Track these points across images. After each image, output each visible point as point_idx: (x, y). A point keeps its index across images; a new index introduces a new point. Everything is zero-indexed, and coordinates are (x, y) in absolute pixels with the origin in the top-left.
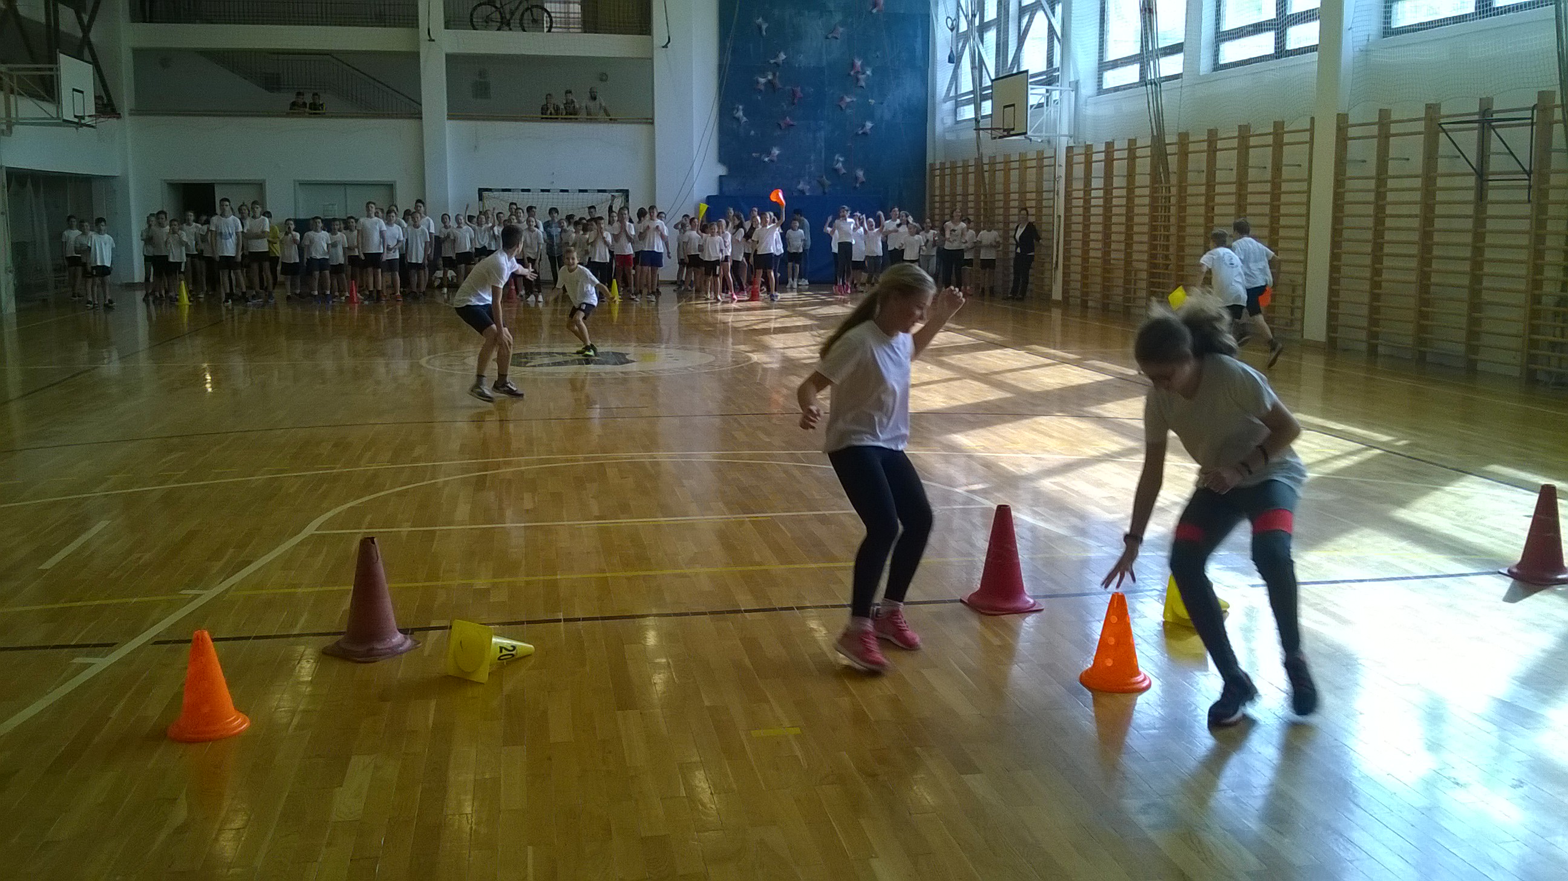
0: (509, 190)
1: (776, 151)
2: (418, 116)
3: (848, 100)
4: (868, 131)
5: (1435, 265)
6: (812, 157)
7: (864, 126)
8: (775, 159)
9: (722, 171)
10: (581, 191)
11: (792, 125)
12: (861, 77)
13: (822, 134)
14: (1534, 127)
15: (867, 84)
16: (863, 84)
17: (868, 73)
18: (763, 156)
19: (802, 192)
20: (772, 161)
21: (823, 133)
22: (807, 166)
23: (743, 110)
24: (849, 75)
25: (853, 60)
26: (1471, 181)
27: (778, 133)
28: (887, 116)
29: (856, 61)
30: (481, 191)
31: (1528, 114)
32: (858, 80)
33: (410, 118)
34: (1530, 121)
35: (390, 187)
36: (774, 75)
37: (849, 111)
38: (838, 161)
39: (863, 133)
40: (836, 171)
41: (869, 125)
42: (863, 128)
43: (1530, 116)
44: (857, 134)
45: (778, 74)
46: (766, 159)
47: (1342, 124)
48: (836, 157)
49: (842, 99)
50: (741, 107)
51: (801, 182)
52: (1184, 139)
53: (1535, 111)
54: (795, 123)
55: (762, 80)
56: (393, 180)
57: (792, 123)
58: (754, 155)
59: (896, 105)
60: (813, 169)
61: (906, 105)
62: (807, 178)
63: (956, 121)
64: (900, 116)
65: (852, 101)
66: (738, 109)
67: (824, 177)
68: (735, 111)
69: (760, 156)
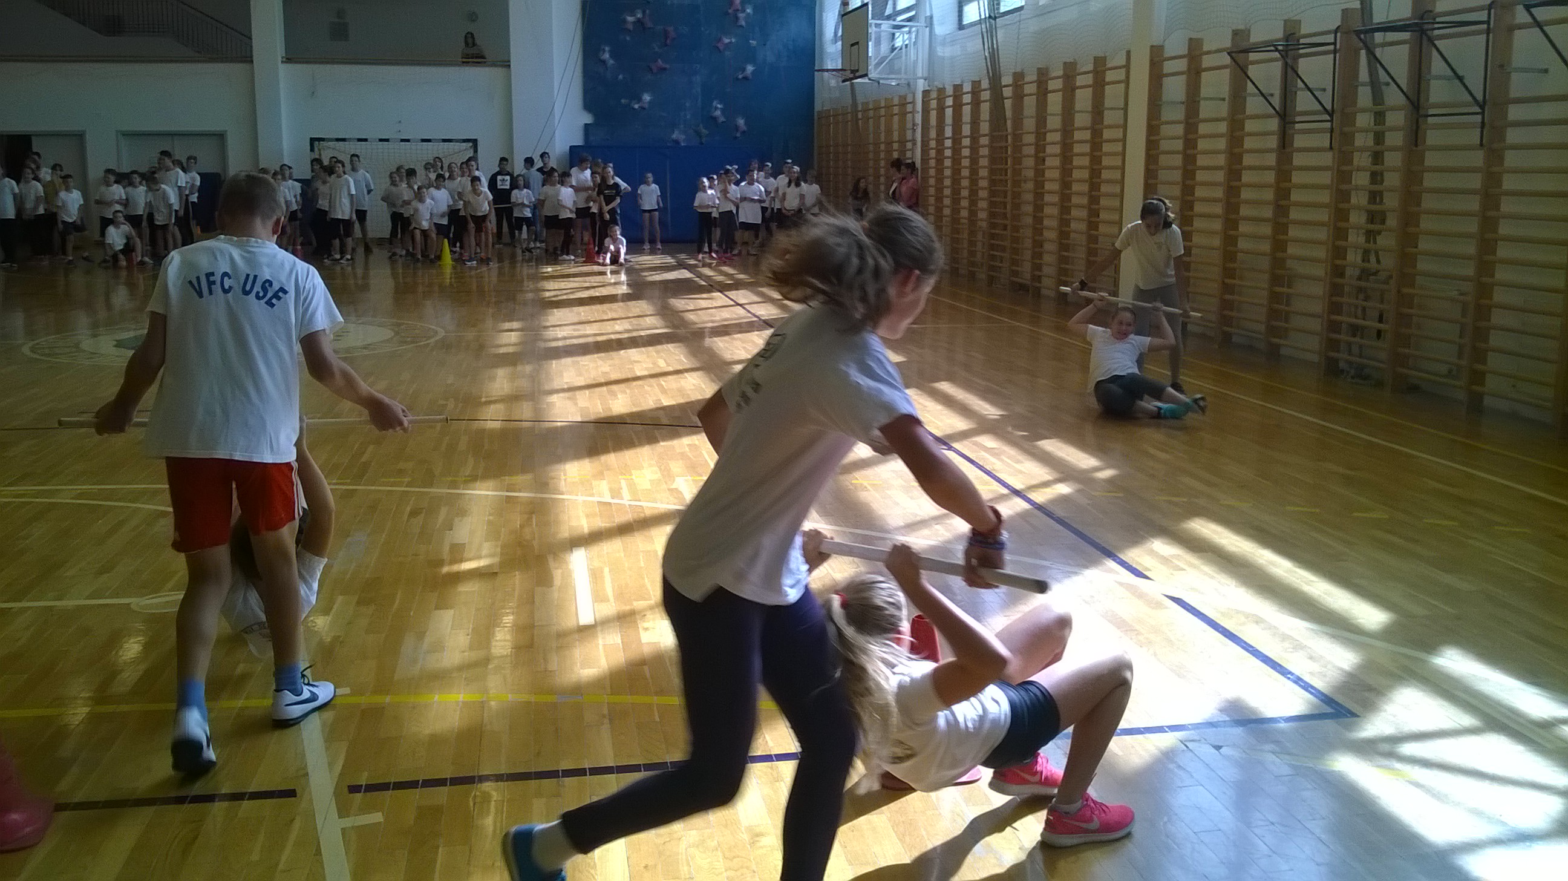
0: (344, 140)
1: (647, 97)
2: (248, 59)
3: (727, 41)
4: (749, 75)
5: (1243, 228)
6: (688, 105)
7: (744, 70)
8: (646, 106)
9: (588, 119)
10: (423, 140)
11: (665, 69)
12: (741, 15)
13: (698, 79)
14: (1338, 55)
15: (746, 22)
16: (743, 23)
17: (748, 11)
18: (632, 103)
19: (677, 142)
20: (643, 108)
21: (699, 77)
22: (682, 114)
23: (611, 52)
24: (727, 14)
26: (1274, 124)
27: (649, 77)
28: (770, 58)
30: (312, 140)
31: (1330, 38)
32: (737, 18)
33: (241, 62)
34: (1332, 47)
35: (221, 136)
36: (644, 12)
37: (727, 53)
39: (743, 78)
40: (715, 119)
41: (750, 68)
42: (743, 72)
43: (1333, 41)
44: (737, 79)
45: (647, 12)
46: (636, 106)
47: (1157, 58)
48: (715, 103)
49: (720, 40)
50: (607, 49)
51: (676, 132)
52: (1018, 77)
53: (1339, 35)
54: (667, 66)
55: (630, 19)
56: (222, 129)
57: (664, 66)
58: (623, 101)
59: (780, 46)
60: (689, 117)
61: (790, 47)
62: (682, 126)
64: (784, 59)
65: (731, 43)
66: (604, 51)
67: (701, 125)
68: (601, 53)
69: (629, 102)
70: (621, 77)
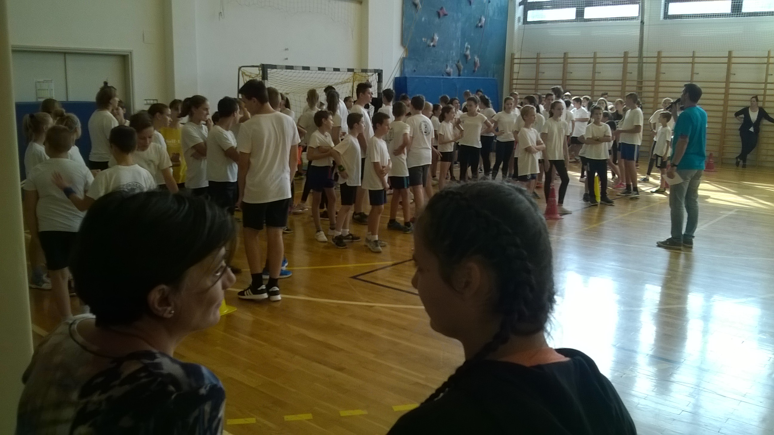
1: (436, 38)
4: (483, 24)
6: (454, 44)
9: (403, 53)
19: (449, 74)
21: (460, 23)
22: (451, 52)
28: (491, 13)
35: (124, 58)
37: (473, 7)
38: (467, 48)
40: (466, 56)
41: (483, 19)
42: (480, 22)
44: (477, 26)
48: (466, 45)
56: (128, 49)
57: (446, 13)
59: (495, 4)
60: (454, 54)
61: (499, 6)
62: (451, 62)
63: (525, 22)
64: (496, 14)
67: (460, 63)
69: (427, 40)
70: (423, 19)
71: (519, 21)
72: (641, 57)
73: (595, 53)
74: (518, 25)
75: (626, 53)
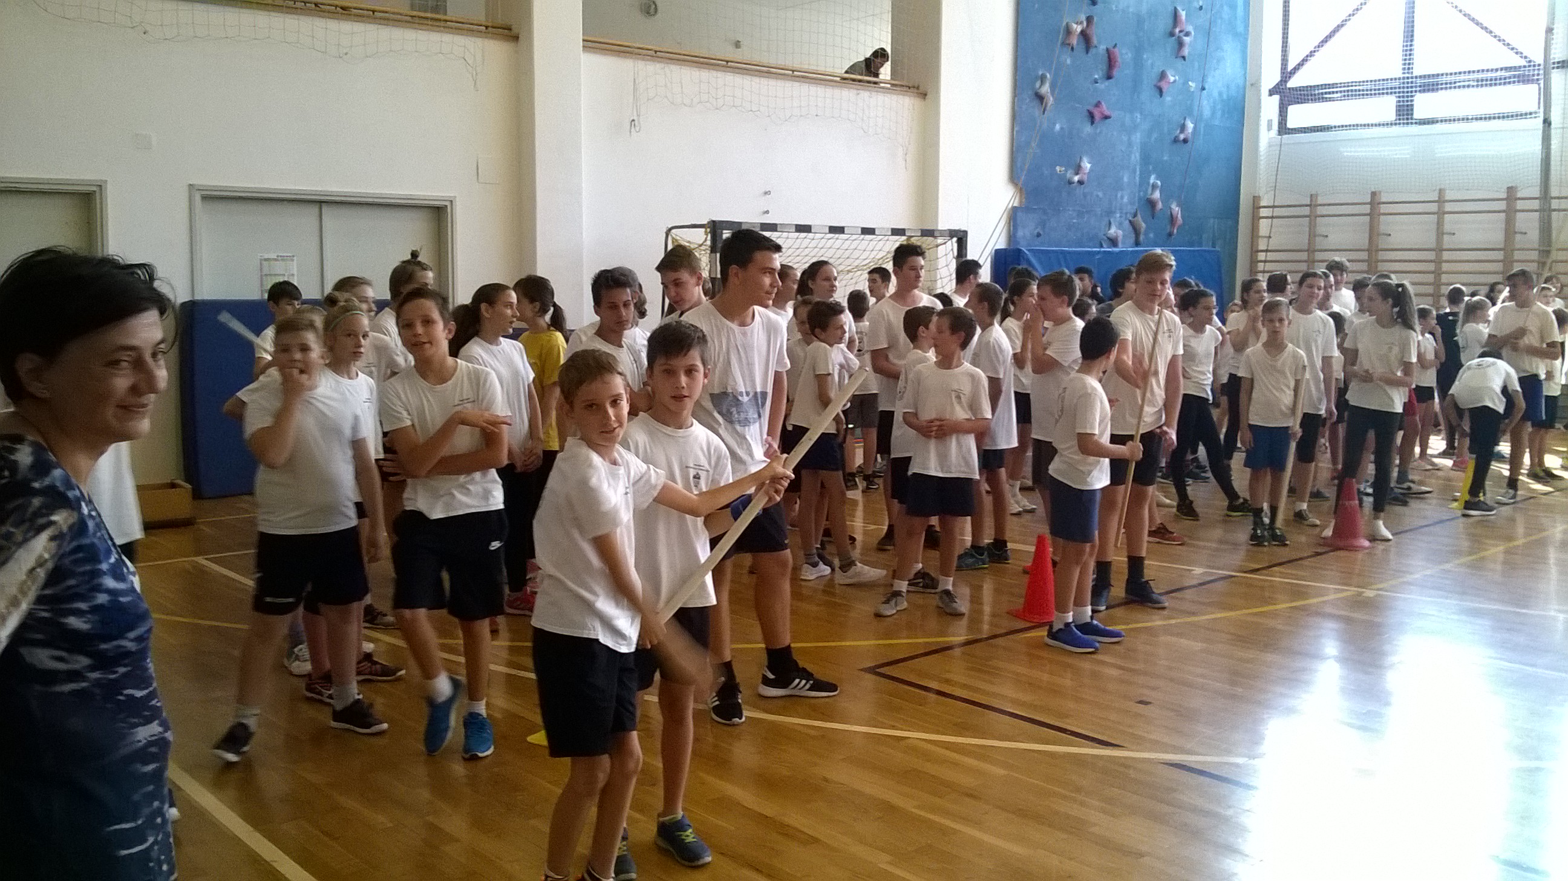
2: (523, 35)
3: (1172, 79)
4: (1190, 135)
6: (1126, 179)
7: (1183, 128)
8: (1085, 178)
9: (1013, 198)
11: (1107, 117)
12: (1187, 39)
13: (1137, 137)
18: (1069, 172)
21: (1138, 135)
22: (1119, 195)
25: (1175, 9)
27: (1088, 129)
28: (1207, 112)
29: (1179, 8)
32: (1181, 44)
33: (491, 36)
35: (438, 212)
37: (1170, 98)
38: (1154, 187)
41: (1190, 126)
42: (1182, 131)
44: (1176, 140)
48: (1152, 179)
49: (1163, 76)
56: (445, 194)
57: (1107, 113)
58: (1058, 168)
59: (1215, 94)
60: (1125, 200)
61: (1225, 97)
62: (1118, 215)
63: (1283, 129)
64: (1219, 114)
65: (1175, 81)
66: (1043, 79)
67: (1139, 218)
68: (1038, 84)
69: (1066, 171)
70: (1058, 127)
71: (1270, 128)
72: (1546, 198)
73: (1441, 192)
74: (1267, 137)
75: (1511, 190)
